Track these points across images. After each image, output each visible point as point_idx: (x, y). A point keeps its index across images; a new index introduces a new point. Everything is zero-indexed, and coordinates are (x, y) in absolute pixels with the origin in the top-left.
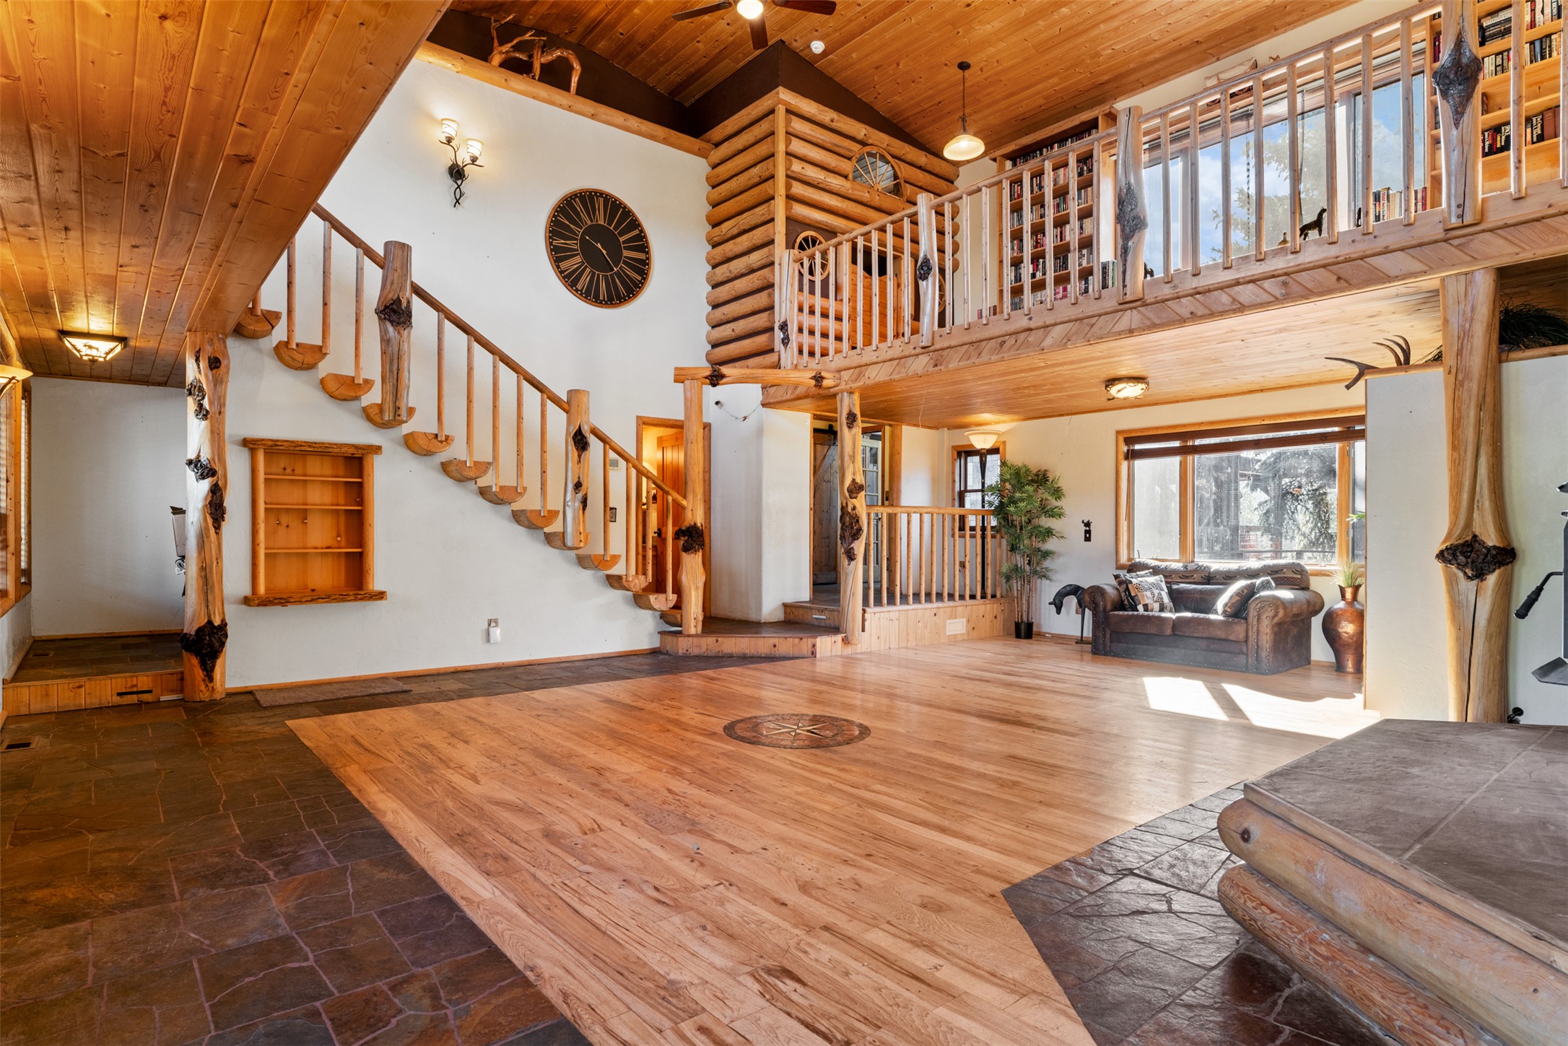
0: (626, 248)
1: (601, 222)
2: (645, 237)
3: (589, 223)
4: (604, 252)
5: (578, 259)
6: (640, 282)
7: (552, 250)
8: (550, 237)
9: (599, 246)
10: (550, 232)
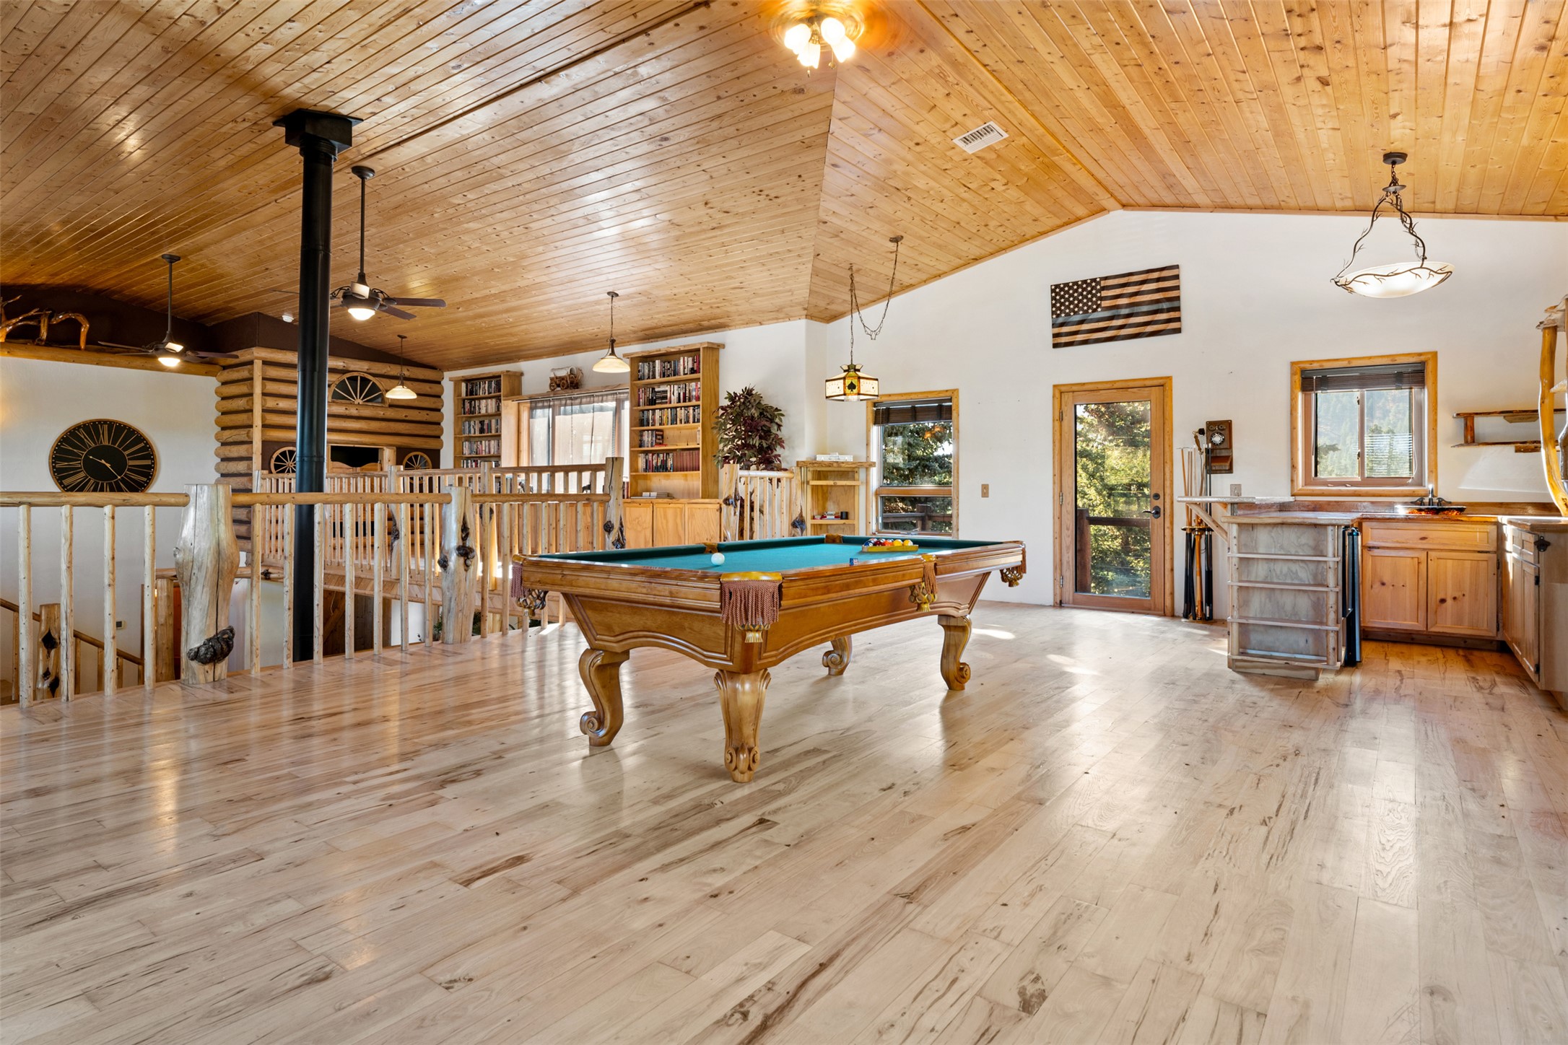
0: (129, 459)
1: (106, 443)
2: (150, 447)
3: (93, 445)
4: (108, 465)
5: (82, 474)
6: (146, 482)
7: (54, 472)
8: (53, 462)
9: (103, 462)
10: (53, 458)
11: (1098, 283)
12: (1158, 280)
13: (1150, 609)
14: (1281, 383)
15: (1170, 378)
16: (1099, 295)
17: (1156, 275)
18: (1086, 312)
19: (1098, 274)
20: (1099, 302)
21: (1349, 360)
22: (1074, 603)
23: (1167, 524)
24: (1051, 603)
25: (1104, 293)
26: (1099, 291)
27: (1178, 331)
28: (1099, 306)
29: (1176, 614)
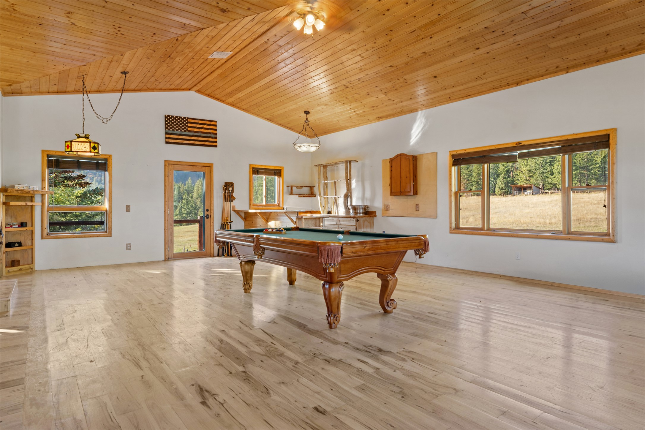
11: (187, 120)
12: (208, 125)
13: (205, 255)
14: (246, 171)
15: (212, 164)
16: (187, 125)
17: (208, 123)
18: (181, 131)
19: (187, 116)
20: (187, 128)
21: (265, 166)
22: (174, 258)
23: (212, 221)
24: (163, 259)
25: (189, 125)
26: (187, 123)
27: (216, 146)
28: (187, 129)
29: (215, 256)
